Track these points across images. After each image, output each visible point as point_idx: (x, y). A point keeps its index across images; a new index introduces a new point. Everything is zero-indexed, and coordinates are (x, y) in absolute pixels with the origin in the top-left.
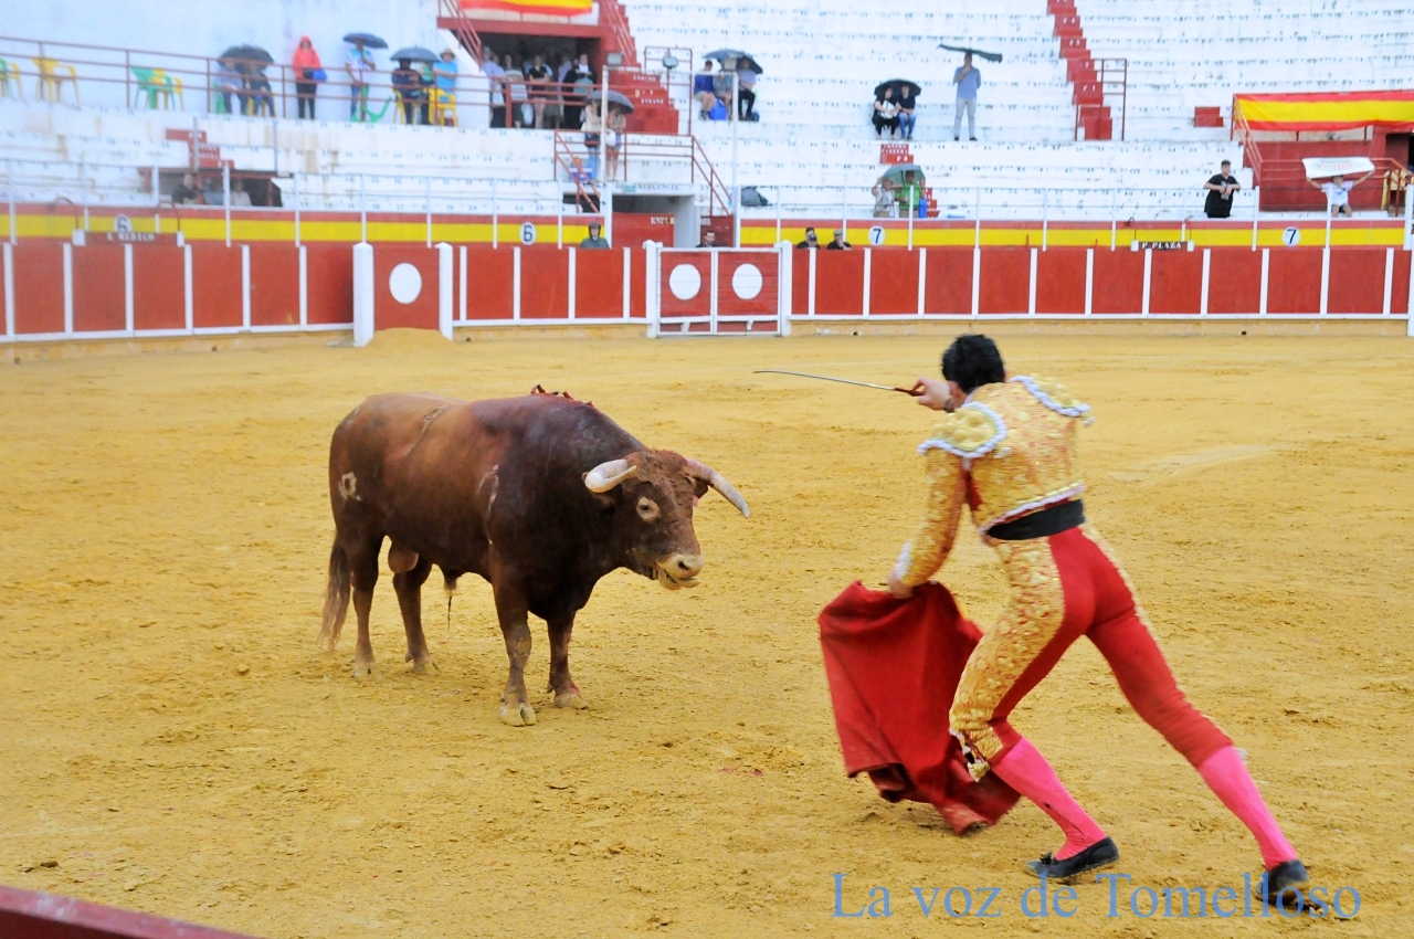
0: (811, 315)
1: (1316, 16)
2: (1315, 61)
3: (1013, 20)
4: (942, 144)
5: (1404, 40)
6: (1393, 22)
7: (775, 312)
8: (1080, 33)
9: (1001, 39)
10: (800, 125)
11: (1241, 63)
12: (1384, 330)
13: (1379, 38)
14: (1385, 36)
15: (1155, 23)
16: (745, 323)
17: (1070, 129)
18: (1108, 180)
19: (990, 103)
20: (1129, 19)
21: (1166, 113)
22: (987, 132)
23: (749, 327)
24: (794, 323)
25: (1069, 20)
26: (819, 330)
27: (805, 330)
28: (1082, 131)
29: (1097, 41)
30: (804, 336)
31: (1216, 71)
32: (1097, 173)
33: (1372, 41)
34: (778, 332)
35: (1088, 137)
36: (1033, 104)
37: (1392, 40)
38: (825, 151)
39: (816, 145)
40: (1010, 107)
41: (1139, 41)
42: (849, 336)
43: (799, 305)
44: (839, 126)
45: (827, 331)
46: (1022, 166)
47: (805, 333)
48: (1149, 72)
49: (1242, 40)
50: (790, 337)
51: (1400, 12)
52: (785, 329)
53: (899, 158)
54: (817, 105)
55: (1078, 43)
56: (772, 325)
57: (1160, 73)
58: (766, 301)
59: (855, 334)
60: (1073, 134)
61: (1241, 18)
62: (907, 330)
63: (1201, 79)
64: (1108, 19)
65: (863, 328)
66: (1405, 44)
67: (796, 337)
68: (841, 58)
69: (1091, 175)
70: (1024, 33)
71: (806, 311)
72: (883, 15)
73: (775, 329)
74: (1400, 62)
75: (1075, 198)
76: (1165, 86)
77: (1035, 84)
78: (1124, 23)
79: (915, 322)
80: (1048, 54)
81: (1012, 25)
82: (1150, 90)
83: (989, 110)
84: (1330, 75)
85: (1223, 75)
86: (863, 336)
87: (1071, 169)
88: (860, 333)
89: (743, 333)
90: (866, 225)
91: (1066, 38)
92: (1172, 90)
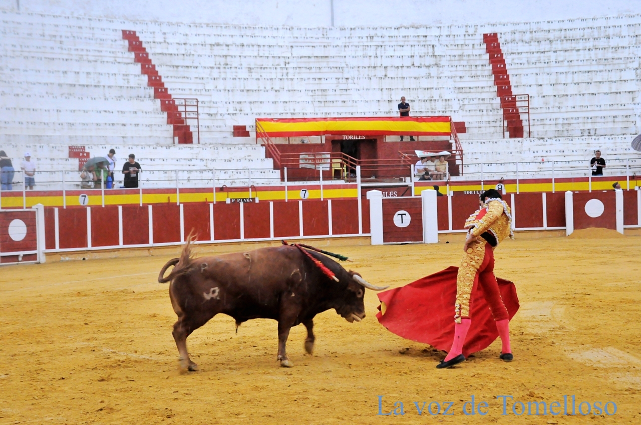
0: (57, 249)
1: (281, 79)
2: (286, 102)
3: (125, 77)
4: (104, 146)
5: (325, 93)
6: (317, 84)
7: (35, 249)
8: (163, 84)
9: (121, 87)
10: (14, 135)
11: (250, 103)
12: (360, 242)
13: (314, 92)
14: (316, 91)
15: (201, 81)
16: (17, 256)
17: (170, 138)
18: (200, 165)
19: (124, 123)
20: (187, 78)
21: (219, 129)
22: (125, 139)
23: (20, 259)
24: (47, 254)
25: (156, 78)
26: (62, 258)
27: (54, 258)
28: (177, 139)
29: (174, 90)
30: (53, 262)
31: (238, 106)
32: (194, 162)
33: (310, 93)
34: (38, 261)
35: (180, 142)
36: (148, 124)
37: (320, 93)
38: (36, 151)
39: (30, 147)
40: (135, 125)
41: (195, 90)
42: (80, 260)
43: (50, 244)
44: (38, 136)
45: (67, 259)
46: (153, 158)
47: (54, 260)
48: (204, 107)
49: (248, 90)
50: (45, 263)
51: (320, 79)
52: (42, 258)
53: (81, 154)
54: (22, 123)
55: (163, 90)
56: (34, 257)
57: (210, 107)
58: (30, 242)
59: (84, 259)
60: (172, 140)
61: (245, 79)
62: (113, 255)
63: (231, 111)
64: (176, 78)
65: (88, 255)
66: (326, 95)
67: (50, 263)
68: (30, 96)
69: (190, 163)
70: (132, 84)
71: (54, 247)
72: (49, 72)
73: (36, 259)
74: (327, 104)
75: (185, 175)
76: (215, 114)
77: (146, 112)
78: (185, 80)
79: (118, 250)
80: (148, 96)
81: (124, 79)
82: (208, 117)
83: (123, 127)
84: (294, 110)
85: (242, 109)
86: (88, 260)
87: (179, 159)
88: (86, 259)
89: (17, 263)
90: (77, 193)
91: (156, 87)
92: (219, 117)
